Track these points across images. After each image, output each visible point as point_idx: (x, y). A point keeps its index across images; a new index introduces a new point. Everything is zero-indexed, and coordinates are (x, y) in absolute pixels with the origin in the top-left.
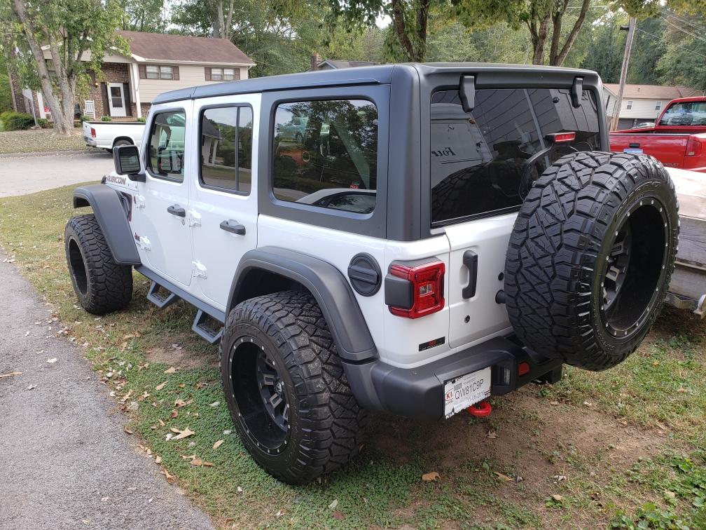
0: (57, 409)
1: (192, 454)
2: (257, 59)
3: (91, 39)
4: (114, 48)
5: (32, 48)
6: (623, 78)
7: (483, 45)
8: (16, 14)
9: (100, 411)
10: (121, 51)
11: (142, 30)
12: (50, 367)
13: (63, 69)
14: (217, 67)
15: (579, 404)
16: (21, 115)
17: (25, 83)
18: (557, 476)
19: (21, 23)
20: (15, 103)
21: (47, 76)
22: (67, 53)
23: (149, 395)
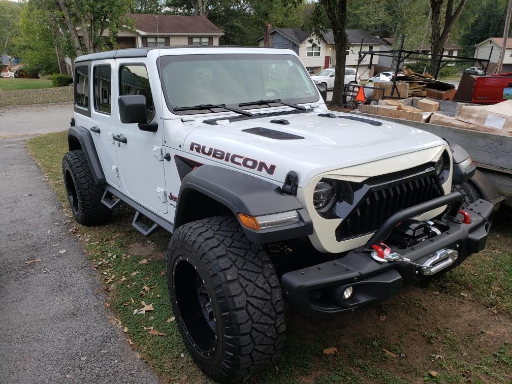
0: (61, 288)
1: (151, 326)
2: (226, 30)
3: (109, 21)
4: (124, 26)
5: (69, 28)
6: (506, 33)
7: (394, 12)
8: (58, 4)
9: (90, 290)
10: (129, 28)
11: (145, 12)
12: (60, 256)
13: (91, 43)
14: (196, 37)
15: (456, 295)
16: (64, 76)
17: (65, 53)
18: (434, 355)
19: (61, 11)
20: (60, 68)
21: (80, 48)
22: (93, 31)
23: (125, 279)
